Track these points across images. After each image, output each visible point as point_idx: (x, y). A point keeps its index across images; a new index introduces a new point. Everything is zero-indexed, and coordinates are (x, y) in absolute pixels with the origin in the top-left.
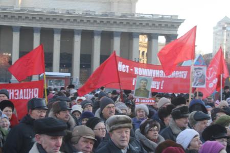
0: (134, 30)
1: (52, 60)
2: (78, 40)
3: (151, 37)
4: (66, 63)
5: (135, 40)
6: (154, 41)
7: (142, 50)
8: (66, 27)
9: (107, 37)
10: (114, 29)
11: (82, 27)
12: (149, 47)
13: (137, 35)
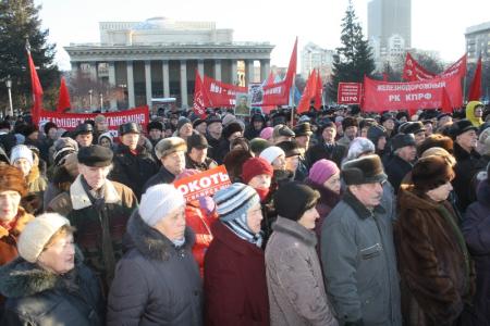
0: (232, 57)
1: (162, 88)
2: (183, 68)
3: (248, 62)
4: (175, 90)
5: (234, 67)
6: (250, 65)
7: (240, 74)
8: (173, 58)
9: (209, 64)
10: (215, 57)
11: (186, 57)
12: (247, 71)
13: (235, 61)
